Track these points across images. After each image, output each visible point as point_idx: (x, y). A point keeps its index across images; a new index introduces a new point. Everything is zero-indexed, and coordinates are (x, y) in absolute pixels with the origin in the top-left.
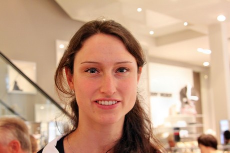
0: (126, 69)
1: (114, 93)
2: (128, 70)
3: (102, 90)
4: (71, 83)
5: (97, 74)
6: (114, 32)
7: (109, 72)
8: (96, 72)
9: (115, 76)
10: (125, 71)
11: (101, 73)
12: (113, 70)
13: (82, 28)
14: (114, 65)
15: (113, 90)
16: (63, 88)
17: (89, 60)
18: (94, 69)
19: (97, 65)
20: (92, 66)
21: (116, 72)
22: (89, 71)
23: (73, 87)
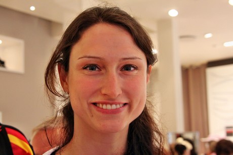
0: (133, 67)
1: (119, 95)
2: (136, 68)
3: (104, 92)
4: (65, 84)
5: (98, 72)
6: (120, 20)
7: (114, 70)
8: (97, 69)
9: (120, 74)
10: (132, 69)
11: (103, 71)
12: (118, 67)
13: (80, 15)
14: (120, 61)
15: (118, 91)
16: (54, 89)
17: (88, 55)
18: (94, 66)
19: (98, 60)
20: (93, 61)
21: (121, 70)
22: (88, 68)
23: (68, 88)
